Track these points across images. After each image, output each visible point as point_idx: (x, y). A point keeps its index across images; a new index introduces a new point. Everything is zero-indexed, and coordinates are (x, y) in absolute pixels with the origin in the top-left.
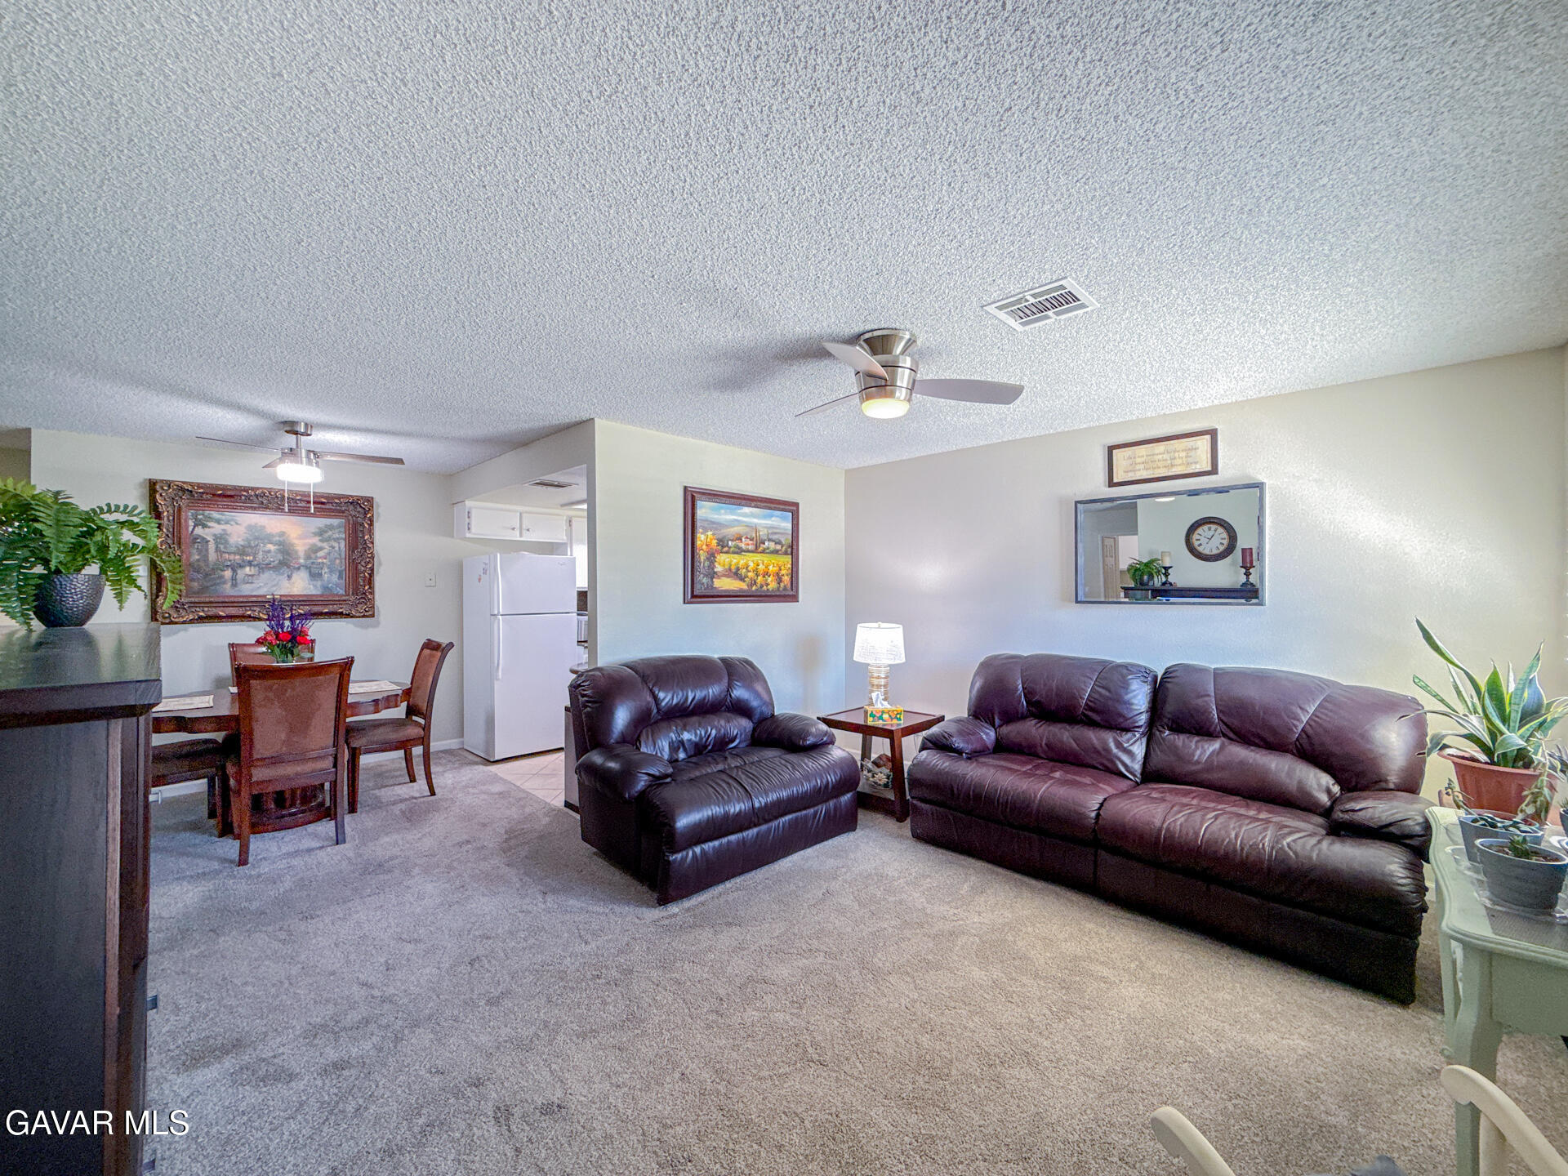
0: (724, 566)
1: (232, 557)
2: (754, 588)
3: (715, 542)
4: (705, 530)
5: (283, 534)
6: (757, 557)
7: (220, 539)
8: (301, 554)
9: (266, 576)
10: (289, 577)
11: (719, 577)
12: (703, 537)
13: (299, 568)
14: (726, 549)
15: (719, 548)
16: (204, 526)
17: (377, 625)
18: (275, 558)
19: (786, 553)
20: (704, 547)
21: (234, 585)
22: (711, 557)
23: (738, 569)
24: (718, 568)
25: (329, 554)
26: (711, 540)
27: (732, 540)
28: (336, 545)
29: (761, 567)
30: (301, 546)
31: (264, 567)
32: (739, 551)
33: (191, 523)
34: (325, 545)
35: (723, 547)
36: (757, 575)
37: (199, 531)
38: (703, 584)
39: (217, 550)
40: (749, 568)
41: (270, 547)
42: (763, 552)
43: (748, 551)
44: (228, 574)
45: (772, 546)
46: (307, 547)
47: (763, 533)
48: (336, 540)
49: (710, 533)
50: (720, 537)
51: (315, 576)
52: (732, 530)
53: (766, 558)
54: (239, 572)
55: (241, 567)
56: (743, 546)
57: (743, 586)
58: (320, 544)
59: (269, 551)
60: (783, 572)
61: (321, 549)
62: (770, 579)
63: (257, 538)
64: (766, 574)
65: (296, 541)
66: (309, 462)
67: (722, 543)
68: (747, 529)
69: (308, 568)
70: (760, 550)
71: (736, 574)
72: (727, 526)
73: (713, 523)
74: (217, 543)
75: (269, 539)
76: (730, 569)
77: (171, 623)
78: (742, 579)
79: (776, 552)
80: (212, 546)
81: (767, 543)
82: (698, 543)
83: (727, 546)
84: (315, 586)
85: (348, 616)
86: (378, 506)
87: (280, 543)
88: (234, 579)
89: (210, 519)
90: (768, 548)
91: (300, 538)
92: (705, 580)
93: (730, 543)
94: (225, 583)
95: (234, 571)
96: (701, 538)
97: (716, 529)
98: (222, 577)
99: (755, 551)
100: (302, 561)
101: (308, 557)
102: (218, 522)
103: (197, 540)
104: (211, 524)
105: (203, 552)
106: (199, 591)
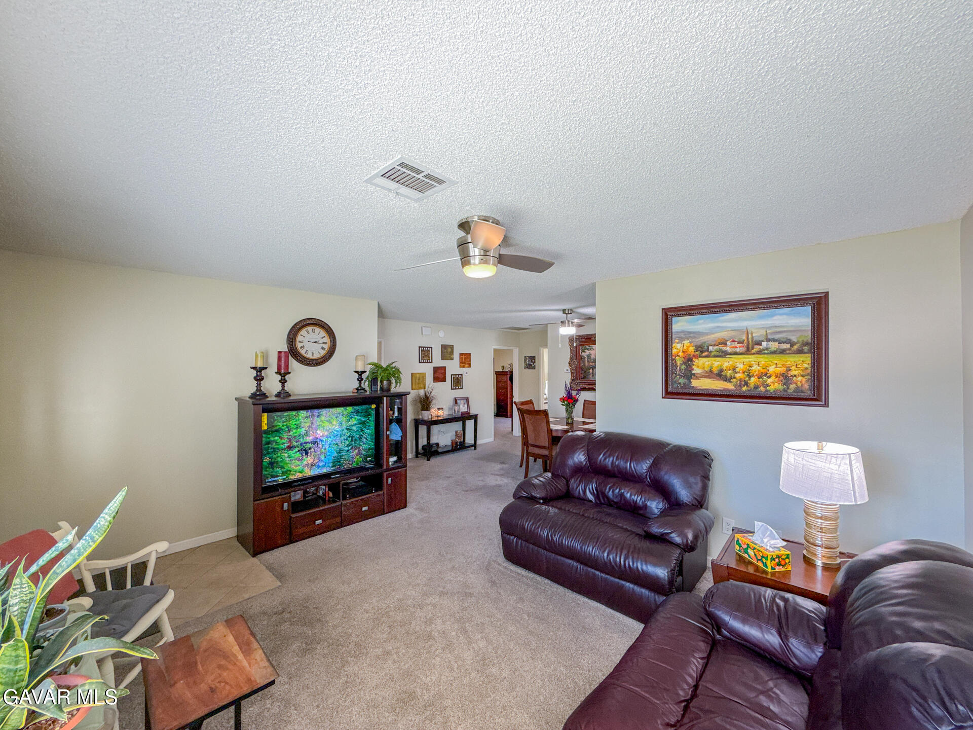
0: (704, 368)
1: (592, 364)
2: (744, 388)
3: (692, 349)
4: (681, 340)
6: (751, 359)
7: (588, 357)
11: (697, 378)
12: (679, 346)
14: (704, 354)
15: (698, 353)
16: (584, 352)
19: (800, 352)
20: (681, 354)
22: (689, 360)
23: (721, 371)
24: (696, 370)
26: (688, 347)
27: (714, 345)
29: (755, 368)
32: (724, 354)
33: (581, 351)
35: (702, 352)
36: (750, 377)
37: (583, 354)
38: (680, 383)
39: (588, 361)
40: (737, 370)
42: (759, 352)
43: (736, 354)
44: (591, 371)
45: (774, 346)
47: (758, 334)
49: (686, 342)
50: (699, 344)
52: (713, 336)
53: (763, 359)
56: (728, 349)
57: (730, 386)
60: (793, 373)
62: (769, 381)
64: (765, 374)
66: (569, 326)
67: (702, 350)
68: (733, 333)
70: (754, 351)
71: (720, 375)
72: (707, 334)
73: (690, 333)
76: (711, 371)
78: (727, 380)
79: (783, 352)
80: (586, 360)
81: (764, 344)
82: (674, 351)
83: (708, 350)
89: (586, 348)
90: (767, 349)
92: (682, 381)
93: (711, 348)
96: (677, 348)
97: (694, 337)
98: (589, 372)
99: (748, 352)
102: (588, 349)
103: (582, 358)
104: (586, 351)
105: (584, 362)
106: (584, 378)
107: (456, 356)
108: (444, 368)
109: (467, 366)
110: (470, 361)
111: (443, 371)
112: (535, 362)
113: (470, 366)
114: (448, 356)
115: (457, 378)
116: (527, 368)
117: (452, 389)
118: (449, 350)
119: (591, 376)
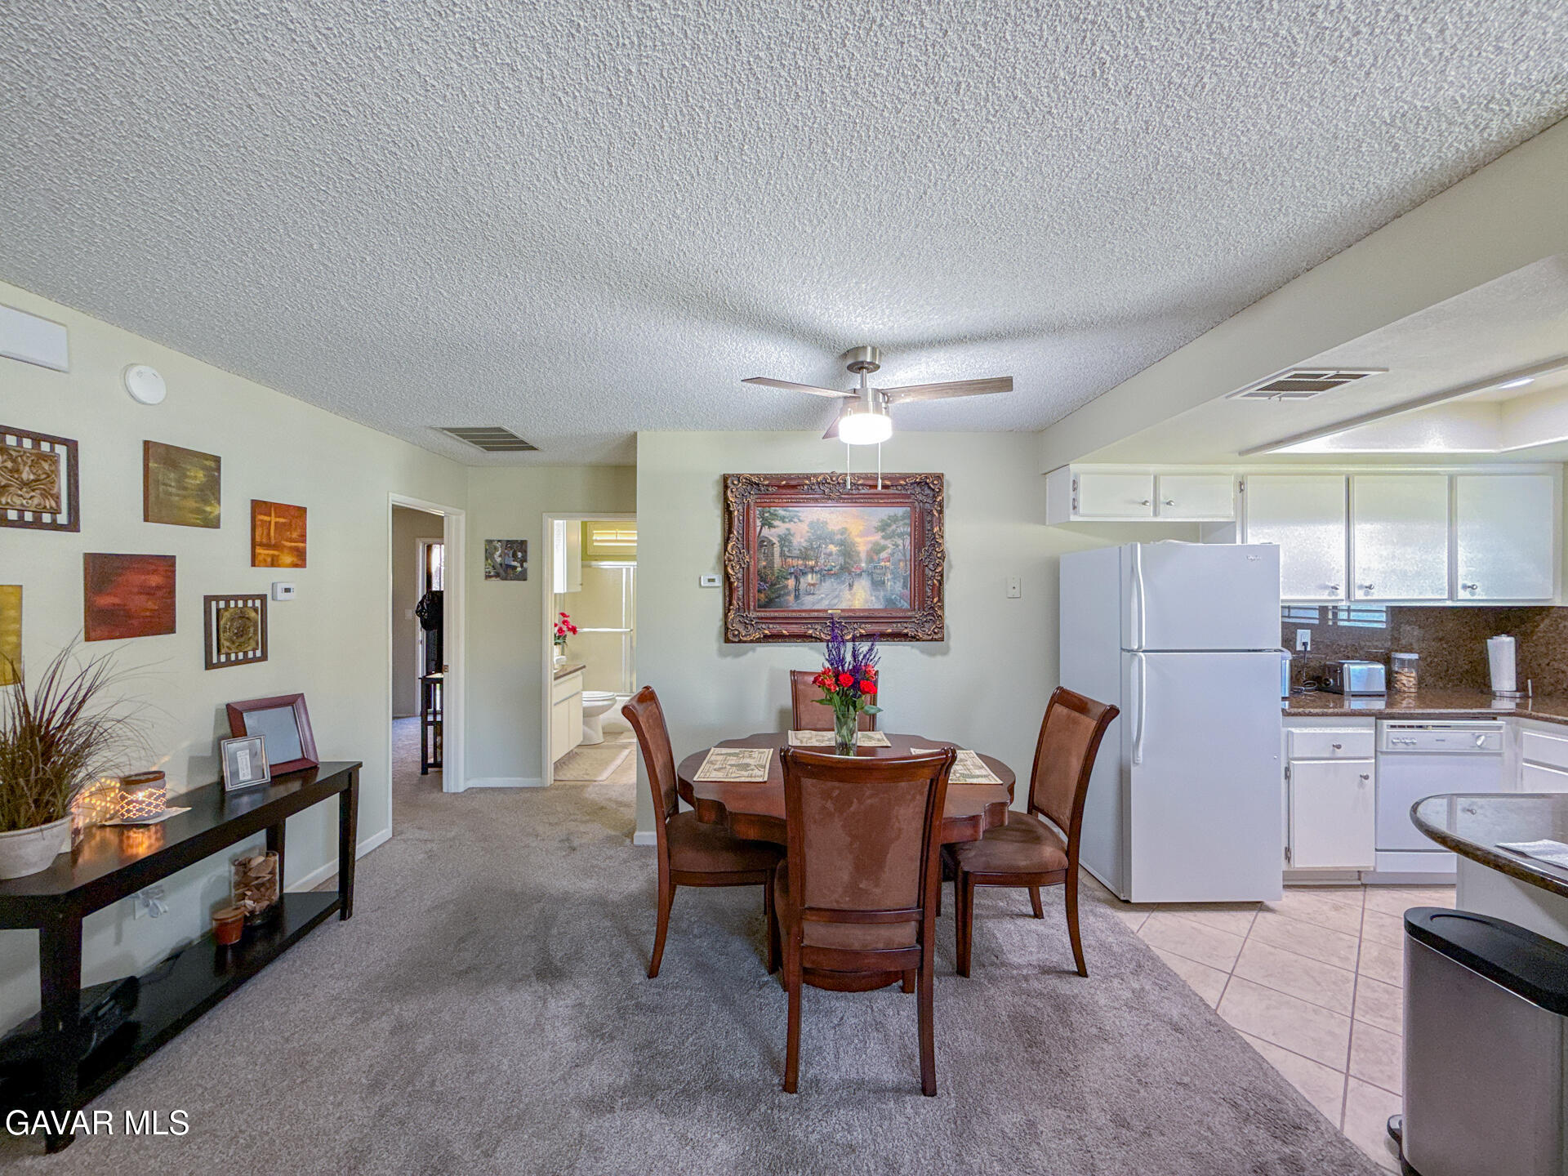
1: (795, 562)
5: (844, 531)
7: (785, 540)
8: (863, 556)
9: (828, 585)
10: (851, 586)
13: (860, 575)
16: (771, 526)
17: (945, 652)
18: (835, 562)
21: (797, 597)
25: (892, 554)
28: (900, 542)
30: (862, 546)
31: (826, 574)
33: (759, 523)
34: (888, 543)
37: (766, 532)
39: (782, 554)
41: (832, 548)
44: (791, 583)
46: (870, 546)
48: (901, 535)
51: (877, 584)
54: (802, 580)
55: (804, 574)
58: (883, 542)
59: (830, 554)
61: (884, 548)
63: (819, 538)
65: (858, 540)
66: (878, 409)
69: (870, 574)
74: (782, 546)
75: (828, 538)
77: (740, 641)
80: (777, 550)
84: (877, 598)
85: (914, 638)
86: (949, 485)
87: (842, 543)
88: (797, 589)
89: (775, 516)
91: (862, 535)
94: (788, 594)
95: (797, 579)
98: (786, 587)
100: (863, 565)
101: (870, 560)
102: (783, 519)
103: (764, 543)
104: (776, 523)
105: (769, 557)
106: (769, 603)
107: (234, 510)
108: (166, 564)
109: (288, 559)
110: (303, 538)
111: (154, 580)
112: (524, 560)
113: (300, 560)
114: (191, 504)
115: (242, 616)
116: (497, 575)
117: (209, 665)
118: (197, 476)
119: (791, 598)
